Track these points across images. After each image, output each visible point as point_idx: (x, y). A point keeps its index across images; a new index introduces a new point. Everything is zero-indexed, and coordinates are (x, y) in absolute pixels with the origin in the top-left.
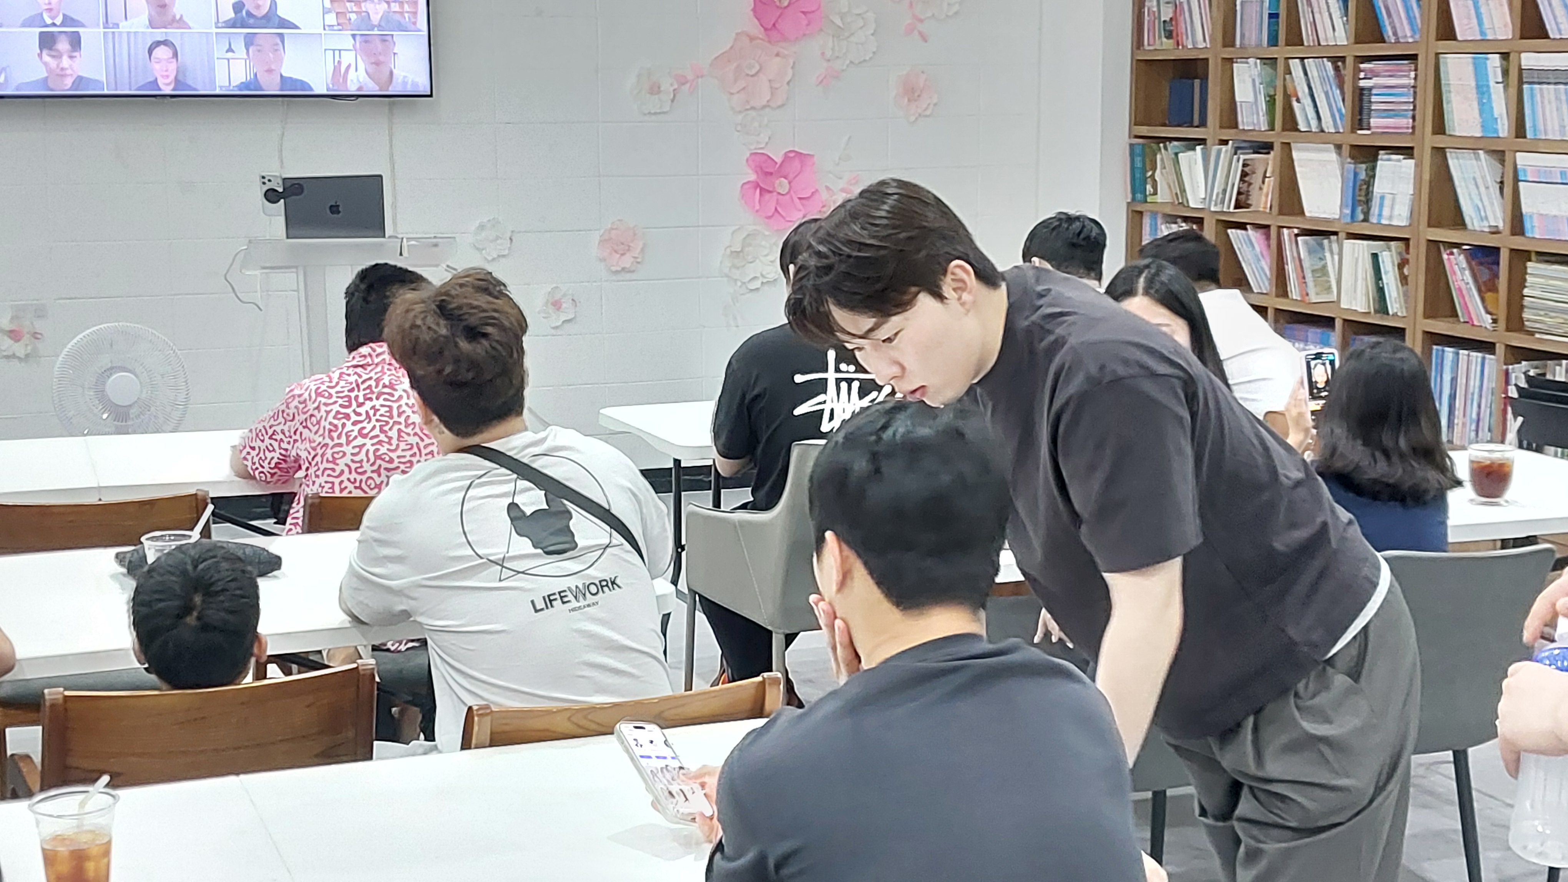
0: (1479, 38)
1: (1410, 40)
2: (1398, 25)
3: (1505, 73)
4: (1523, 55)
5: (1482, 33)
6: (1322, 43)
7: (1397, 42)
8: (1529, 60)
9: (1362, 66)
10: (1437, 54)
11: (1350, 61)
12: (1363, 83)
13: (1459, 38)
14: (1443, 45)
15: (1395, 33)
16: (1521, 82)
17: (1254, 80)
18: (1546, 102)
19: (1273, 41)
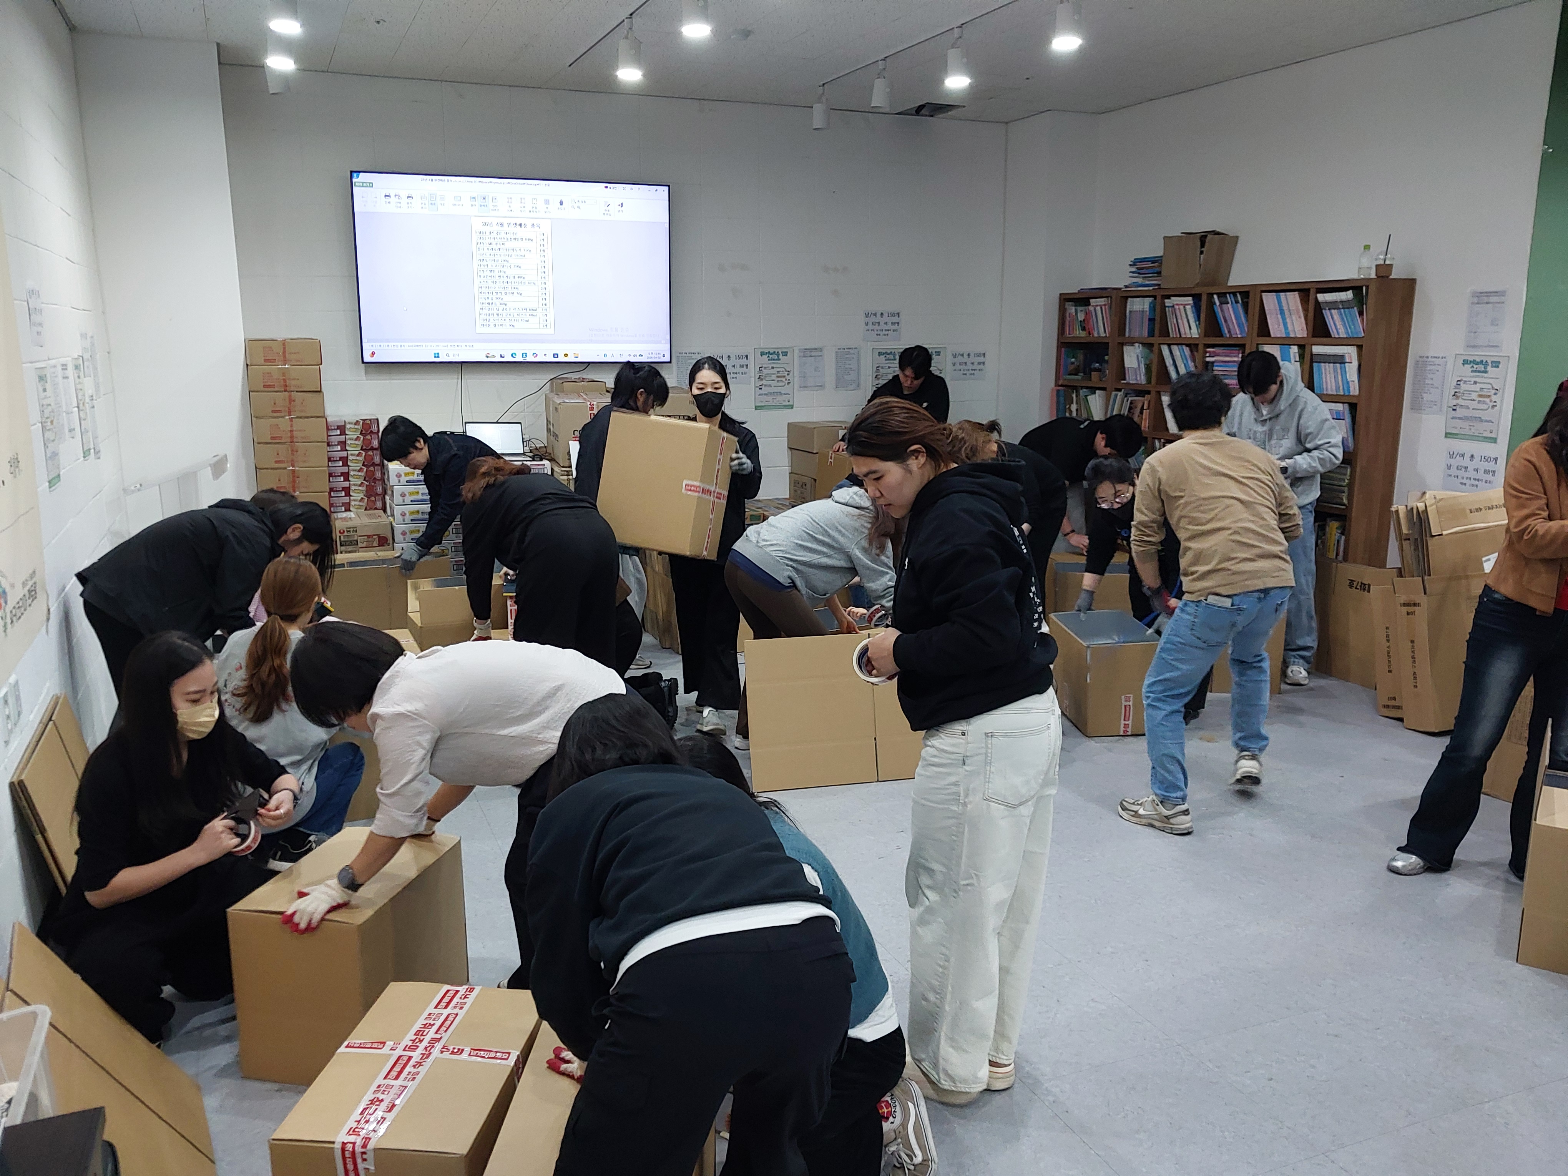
0: (1284, 336)
1: (1239, 336)
2: (1231, 327)
3: (1302, 356)
4: (1313, 347)
5: (1287, 333)
6: (1183, 336)
7: (1231, 337)
8: (1317, 349)
9: (1208, 350)
11: (1201, 347)
12: (1208, 359)
13: (1272, 335)
14: (1261, 340)
15: (1229, 332)
16: (1312, 362)
17: (1138, 356)
18: (1328, 373)
19: (1151, 333)
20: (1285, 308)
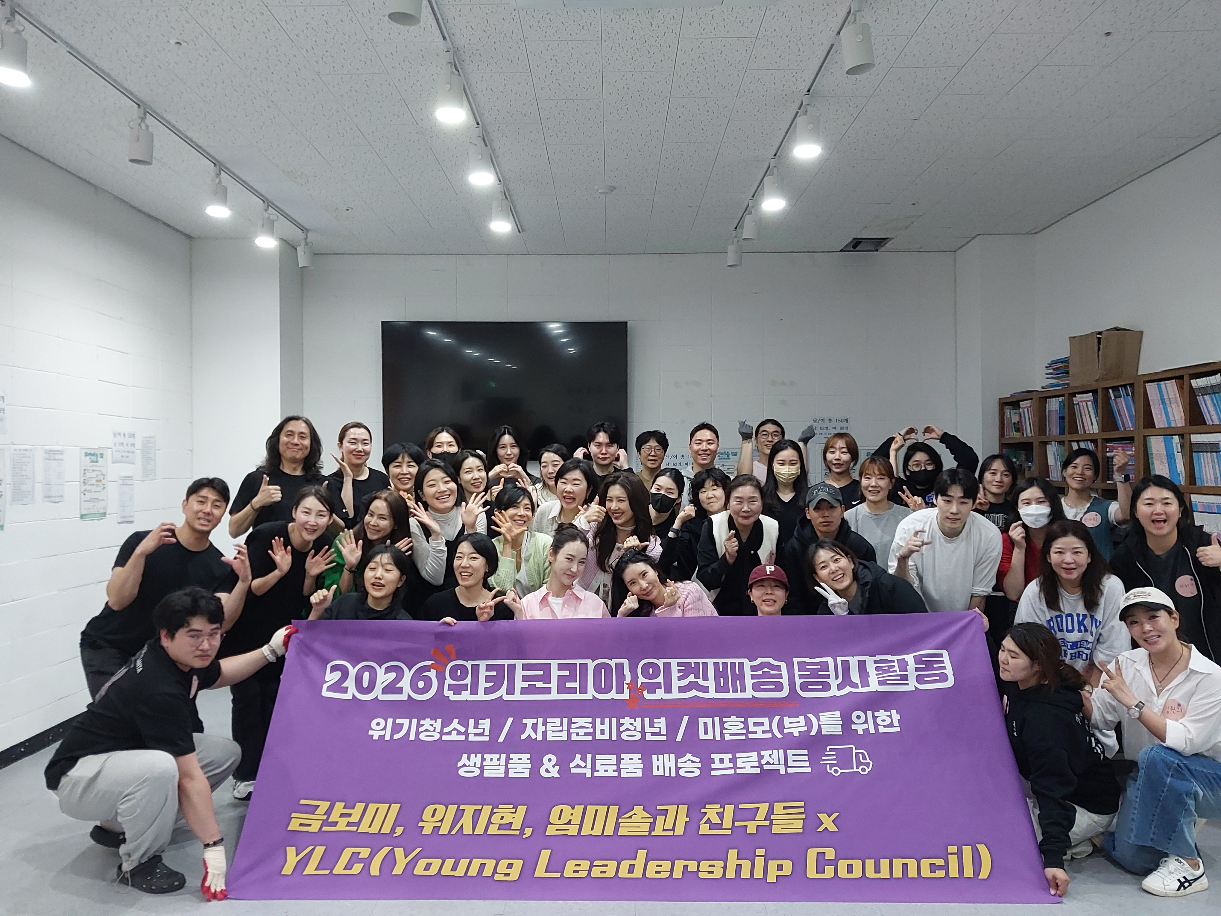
0: (1167, 426)
1: (1132, 429)
2: (1124, 420)
3: (1184, 447)
4: (1191, 436)
5: (1169, 423)
6: (1087, 432)
7: (1125, 430)
8: (1196, 438)
9: (1107, 444)
10: (1145, 436)
11: (1101, 442)
13: (1157, 427)
14: (1147, 432)
15: (1124, 425)
16: (1191, 452)
17: (1054, 454)
18: (1206, 463)
19: (1062, 432)
20: (1166, 397)
